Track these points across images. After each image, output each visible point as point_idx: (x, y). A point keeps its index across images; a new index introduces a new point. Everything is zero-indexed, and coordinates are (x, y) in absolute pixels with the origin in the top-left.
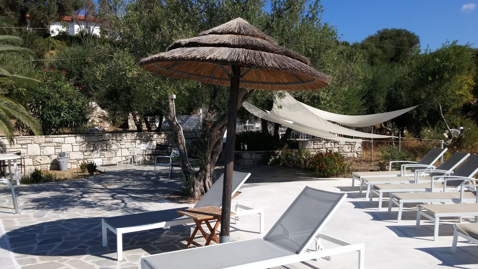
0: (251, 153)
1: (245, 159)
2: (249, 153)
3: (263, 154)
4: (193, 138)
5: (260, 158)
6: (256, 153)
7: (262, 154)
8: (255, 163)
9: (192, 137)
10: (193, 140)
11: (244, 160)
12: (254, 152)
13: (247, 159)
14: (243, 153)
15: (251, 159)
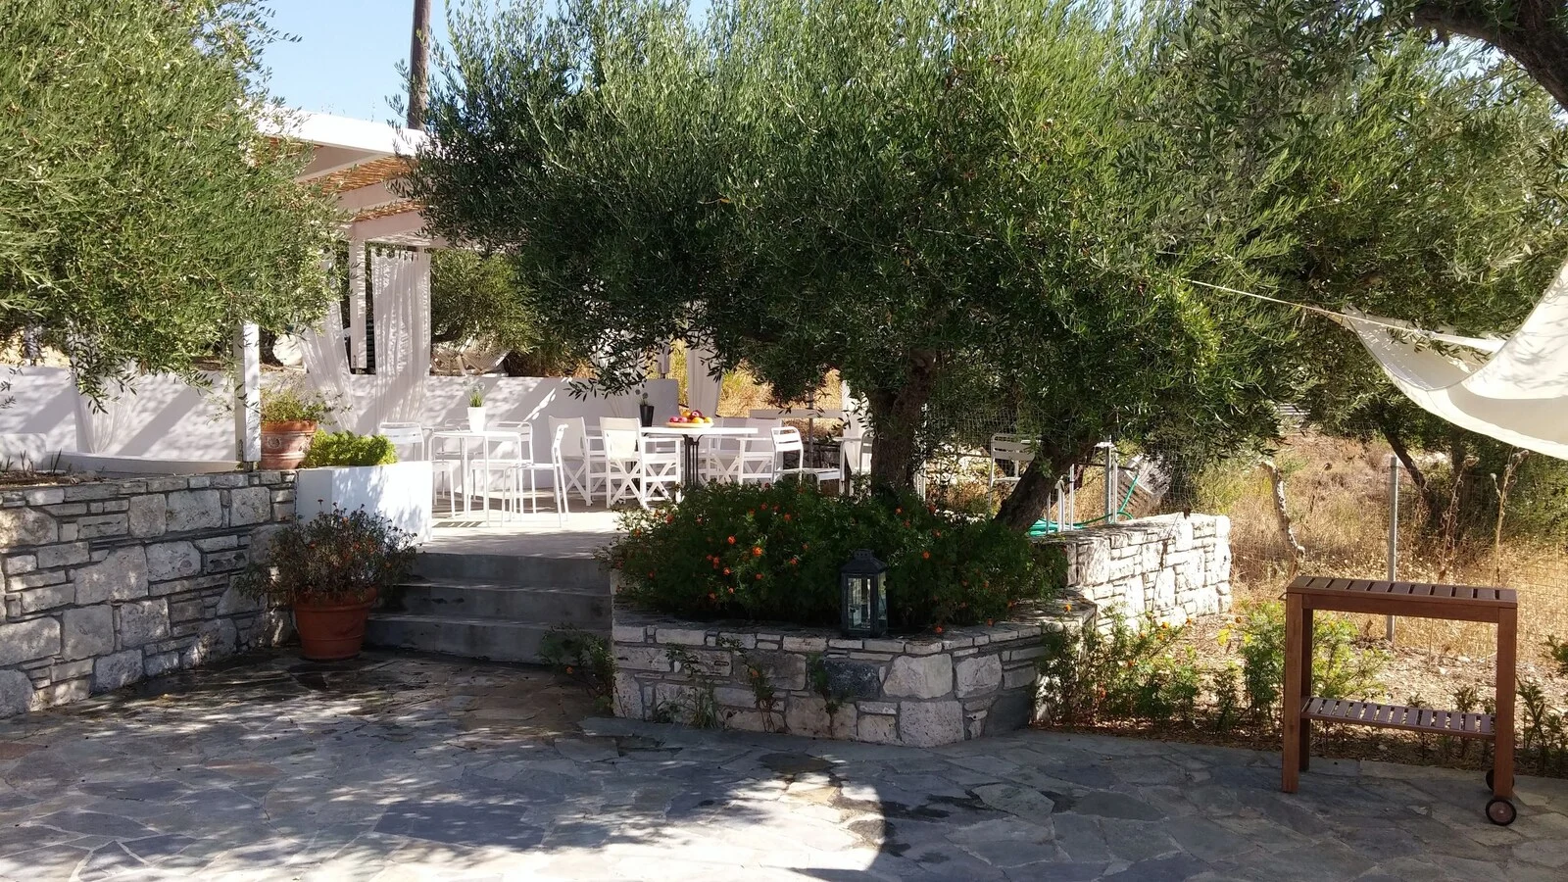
0: (951, 652)
1: (913, 698)
2: (943, 651)
3: (1016, 655)
4: (211, 532)
5: (994, 682)
6: (982, 651)
7: (1011, 649)
8: (971, 720)
9: (203, 522)
10: (207, 544)
11: (904, 704)
12: (968, 642)
13: (933, 699)
14: (896, 655)
15: (953, 695)
